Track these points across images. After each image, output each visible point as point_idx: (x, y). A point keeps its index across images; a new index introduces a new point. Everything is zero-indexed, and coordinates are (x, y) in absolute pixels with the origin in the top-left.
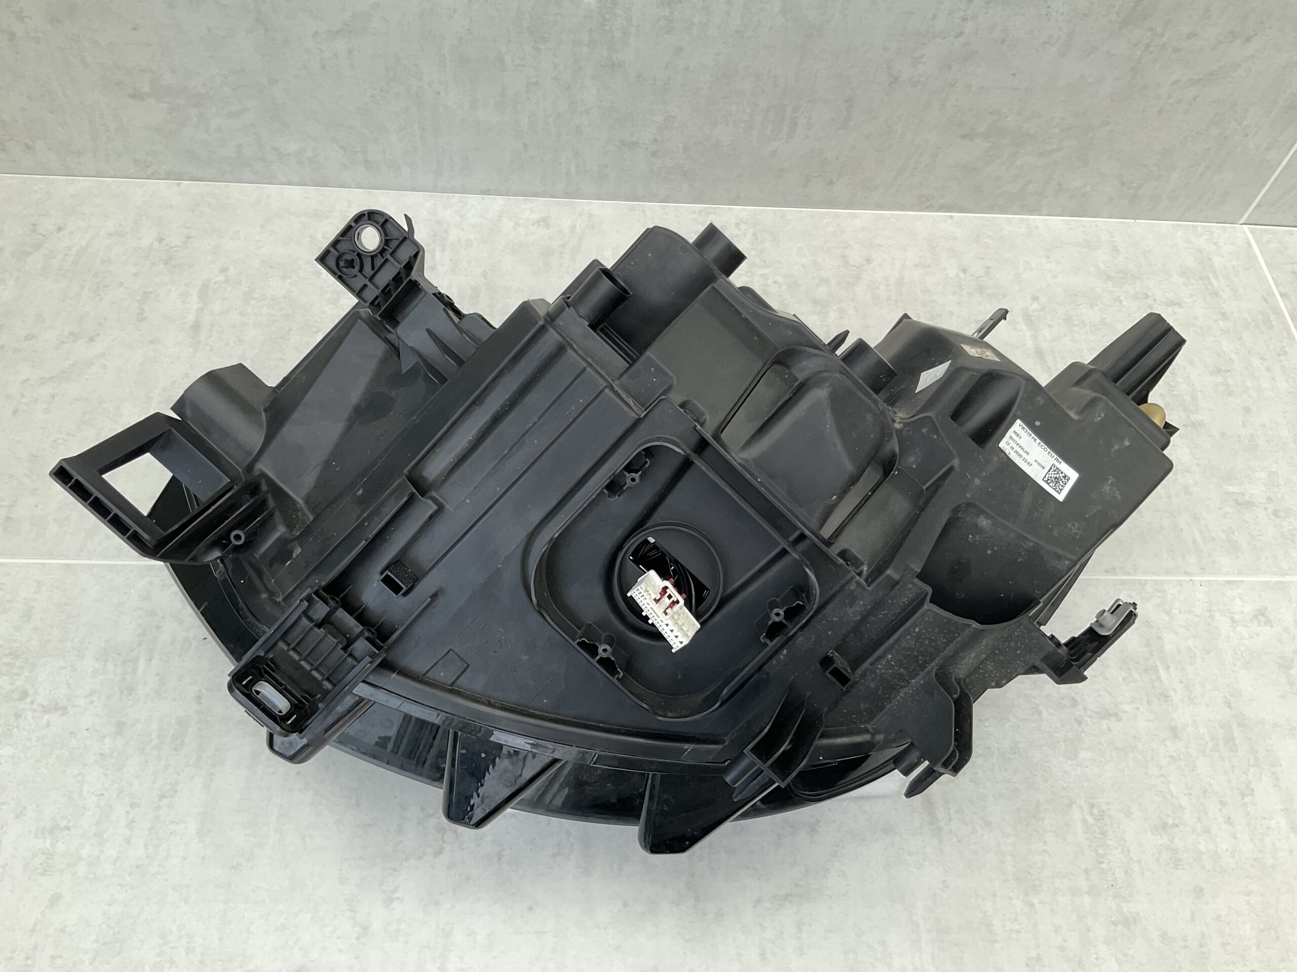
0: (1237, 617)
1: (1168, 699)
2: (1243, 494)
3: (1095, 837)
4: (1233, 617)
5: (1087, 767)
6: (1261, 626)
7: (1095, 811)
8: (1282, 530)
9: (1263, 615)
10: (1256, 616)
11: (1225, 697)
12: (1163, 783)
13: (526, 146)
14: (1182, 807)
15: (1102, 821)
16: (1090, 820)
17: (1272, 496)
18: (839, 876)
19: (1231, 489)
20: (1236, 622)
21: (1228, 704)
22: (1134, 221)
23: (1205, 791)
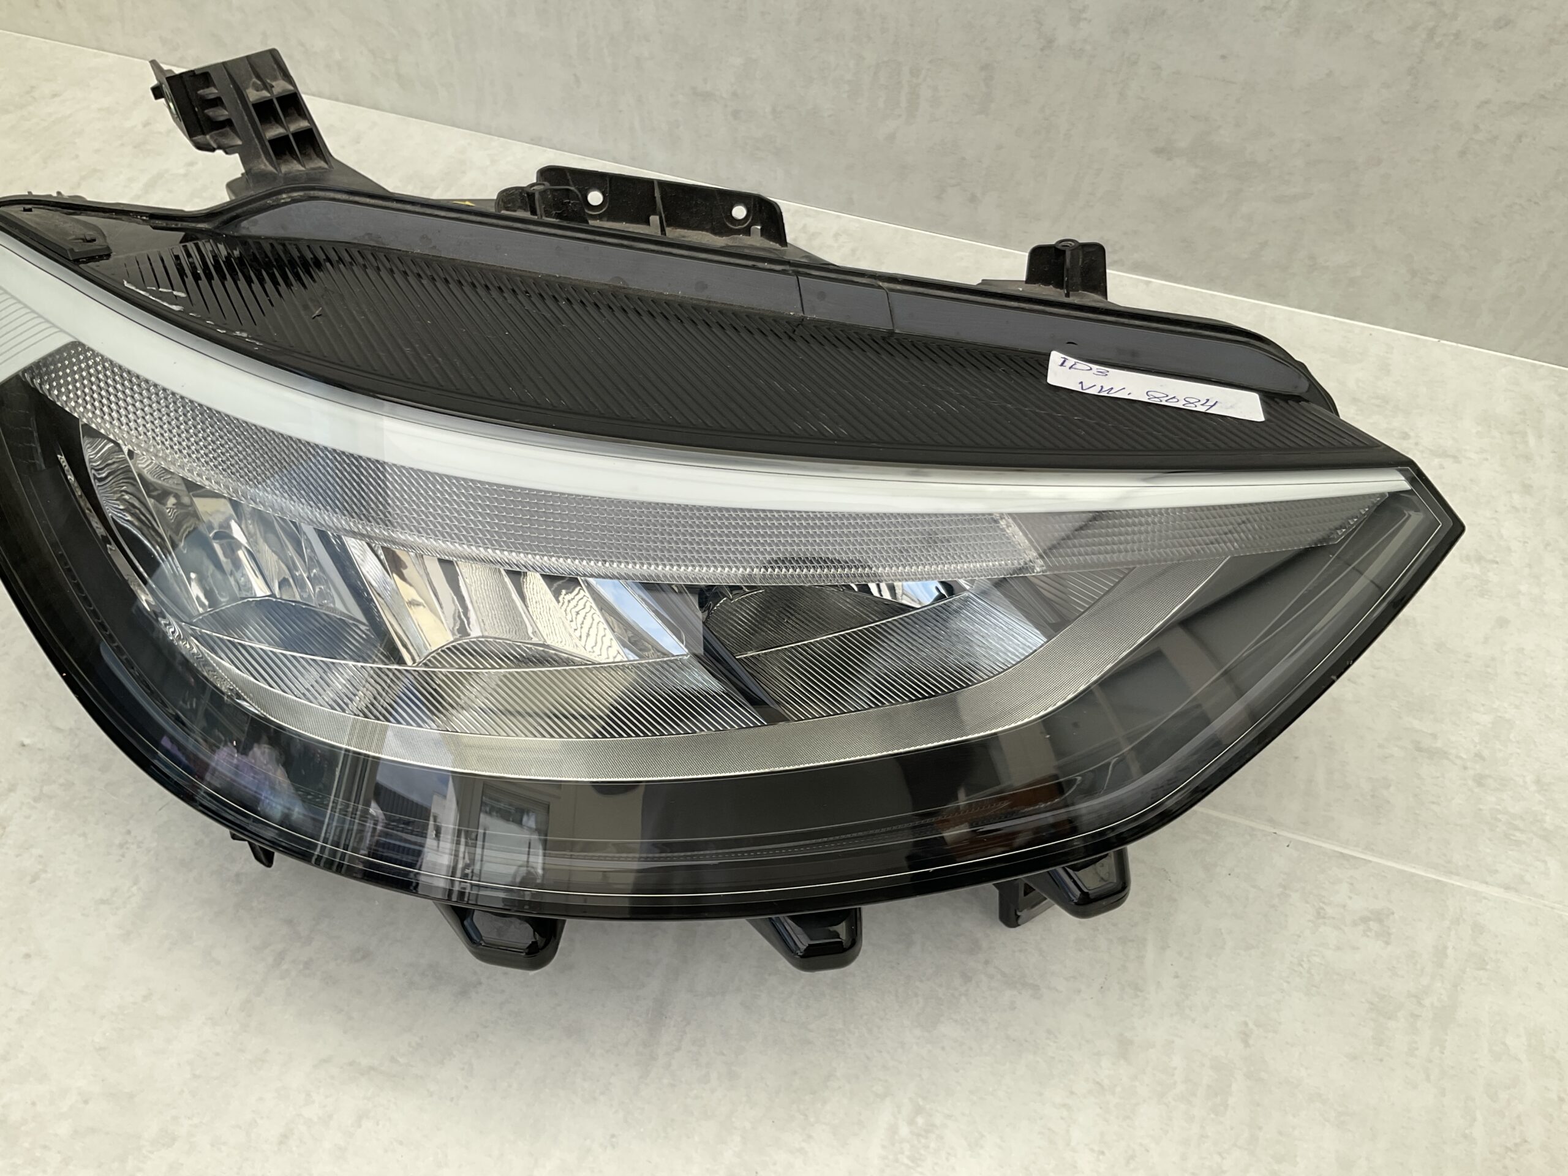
0: (1329, 911)
1: (1139, 993)
2: (1434, 736)
3: (897, 1161)
4: (1323, 909)
5: (943, 1048)
6: (1368, 936)
7: (920, 1120)
8: (1481, 807)
9: (1380, 921)
10: (1365, 920)
11: (1246, 1024)
12: (1062, 1118)
13: (577, 80)
14: (1075, 1167)
15: (923, 1141)
16: (904, 1130)
17: (1486, 753)
19: (1416, 724)
20: (1324, 918)
21: (1245, 1037)
22: (1437, 340)
23: (1133, 1157)
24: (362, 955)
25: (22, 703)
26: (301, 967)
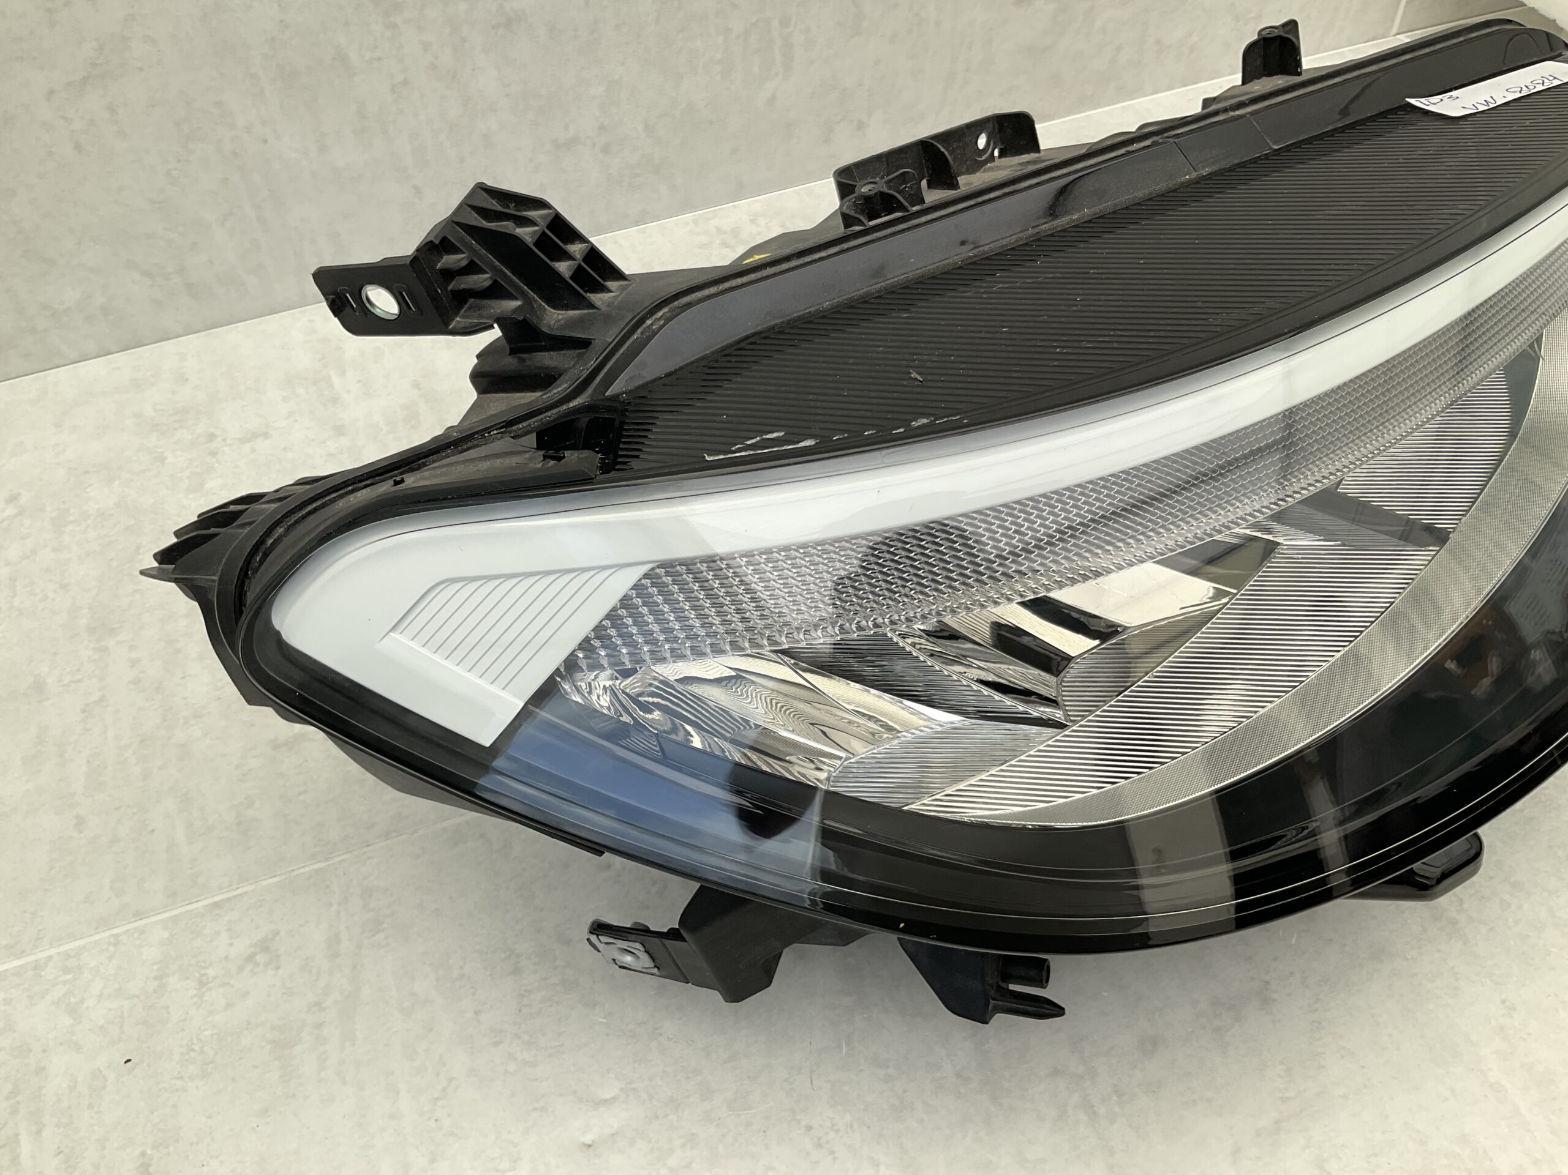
13: (418, 191)
18: (1343, 1057)
24: (1150, 1045)
25: (535, 1109)
26: (1115, 1098)
